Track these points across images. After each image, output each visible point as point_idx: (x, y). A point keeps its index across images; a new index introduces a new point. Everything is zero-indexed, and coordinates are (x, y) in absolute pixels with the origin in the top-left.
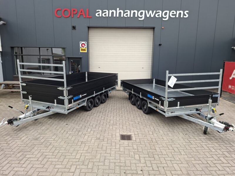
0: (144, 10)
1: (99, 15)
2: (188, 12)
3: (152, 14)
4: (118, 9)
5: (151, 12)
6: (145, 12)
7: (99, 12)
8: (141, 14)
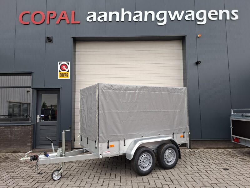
0: (165, 11)
1: (92, 18)
2: (237, 11)
3: (180, 16)
4: (123, 10)
5: (176, 12)
6: (168, 13)
7: (92, 14)
8: (162, 15)
